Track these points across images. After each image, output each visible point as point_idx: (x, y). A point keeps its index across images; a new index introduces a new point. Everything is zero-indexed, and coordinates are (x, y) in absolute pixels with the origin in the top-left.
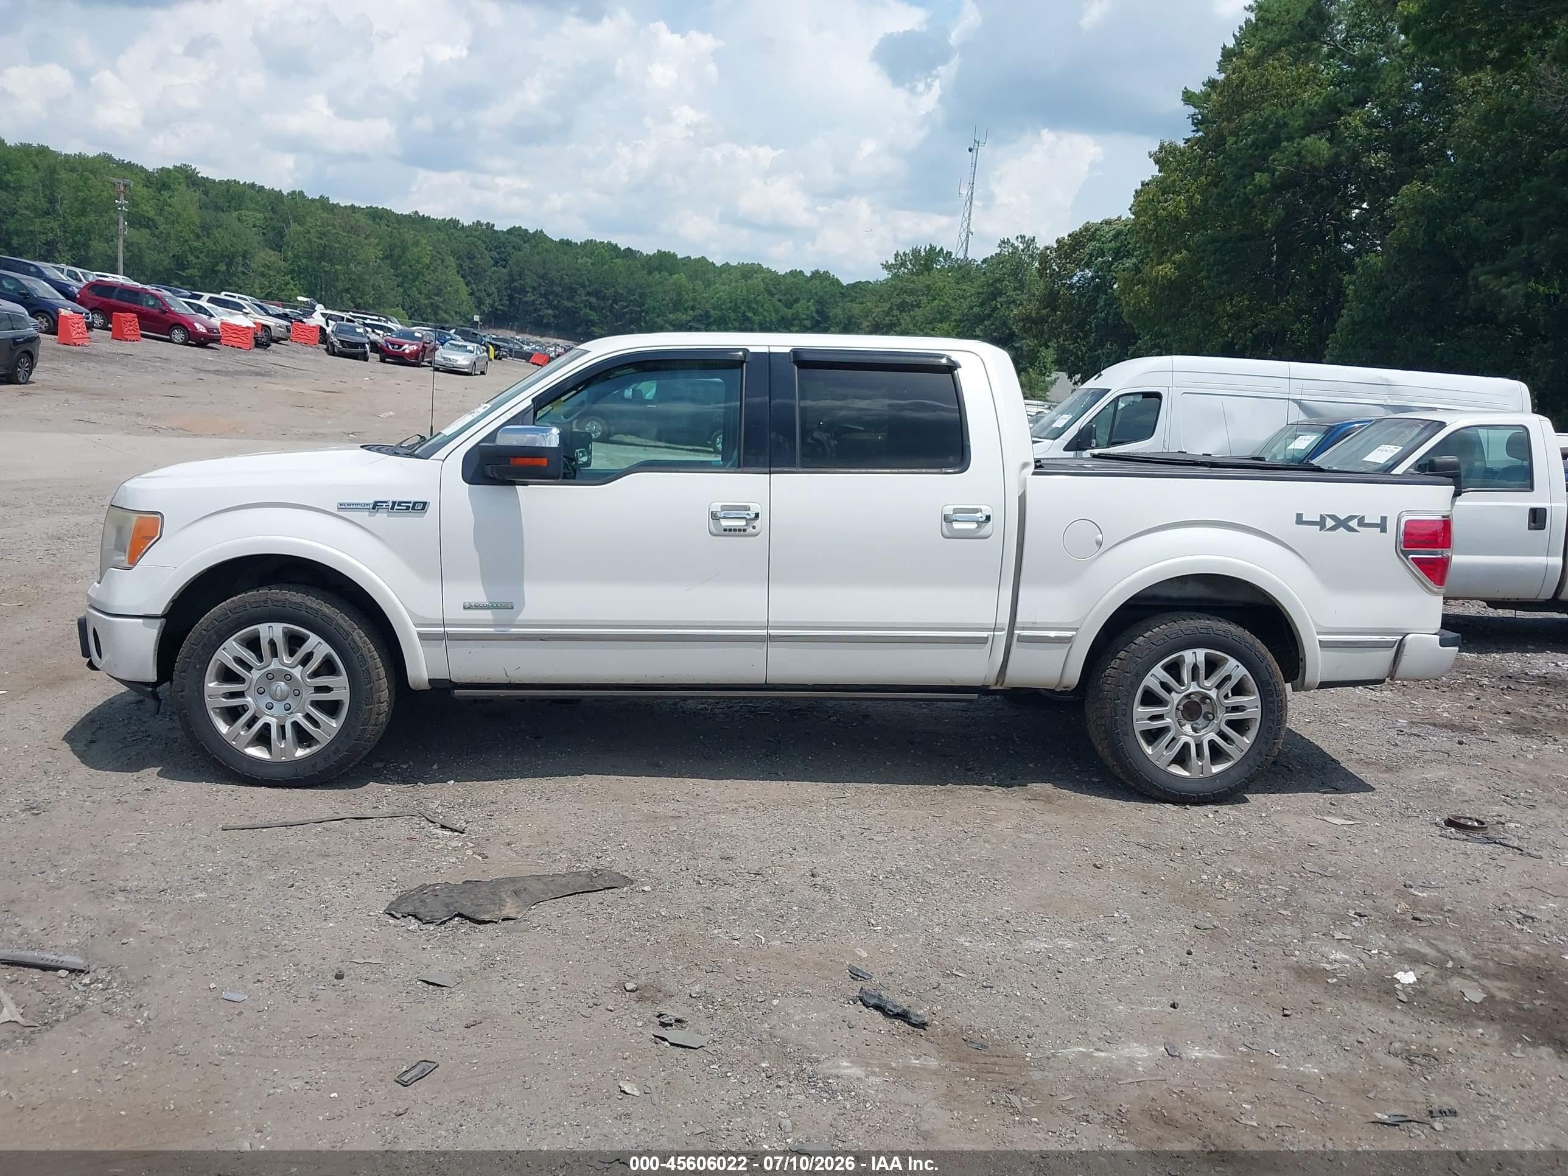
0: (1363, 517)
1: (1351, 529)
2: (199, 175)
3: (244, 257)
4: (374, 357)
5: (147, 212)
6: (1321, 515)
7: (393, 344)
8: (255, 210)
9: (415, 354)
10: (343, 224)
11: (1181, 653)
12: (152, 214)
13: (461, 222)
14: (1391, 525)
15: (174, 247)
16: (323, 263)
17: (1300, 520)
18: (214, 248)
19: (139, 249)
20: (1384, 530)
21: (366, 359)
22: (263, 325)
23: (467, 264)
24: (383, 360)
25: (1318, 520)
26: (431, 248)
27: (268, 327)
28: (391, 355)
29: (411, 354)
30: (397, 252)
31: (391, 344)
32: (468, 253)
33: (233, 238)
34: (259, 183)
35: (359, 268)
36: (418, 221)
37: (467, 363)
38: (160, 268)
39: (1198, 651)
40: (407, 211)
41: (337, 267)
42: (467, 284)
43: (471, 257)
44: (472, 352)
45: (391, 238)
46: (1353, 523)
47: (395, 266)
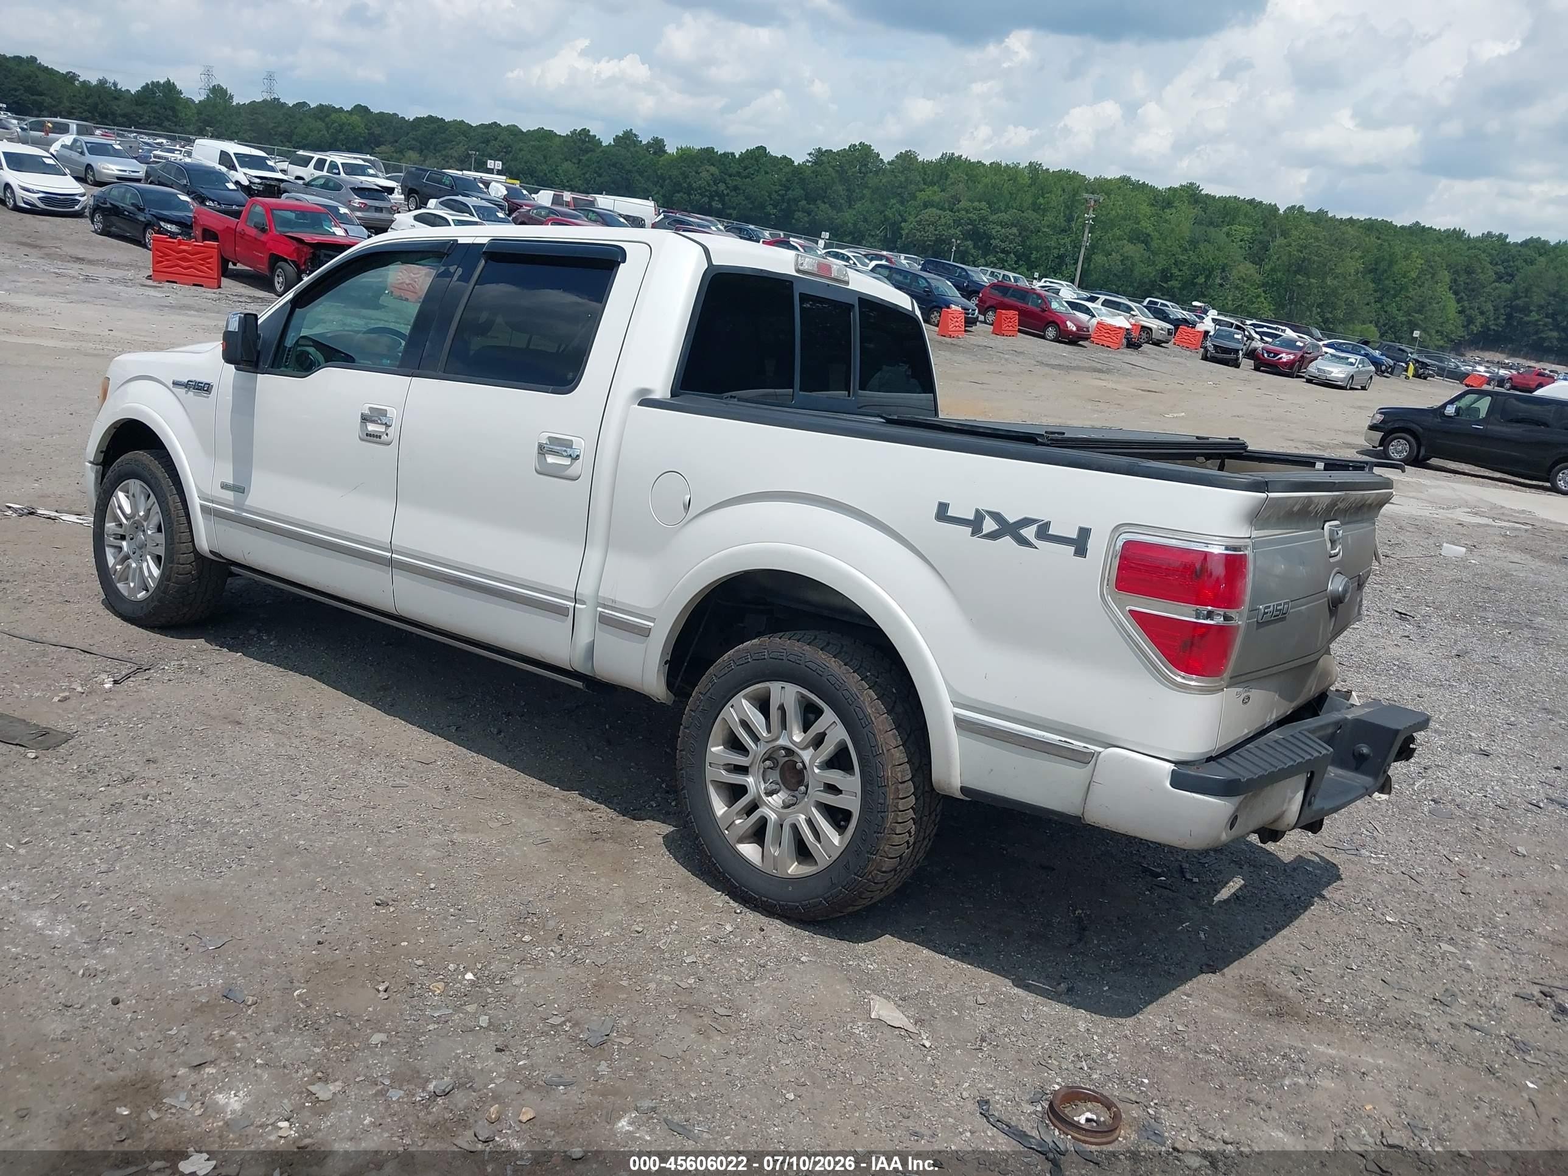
0: (1048, 524)
1: (1023, 542)
2: (1202, 192)
3: (1223, 270)
4: (1247, 364)
5: (1146, 228)
6: (977, 511)
7: (1269, 352)
8: (1247, 225)
9: (1291, 364)
10: (1328, 237)
11: (768, 684)
12: (1150, 230)
13: (1467, 232)
14: (1097, 545)
15: (1161, 262)
16: (1299, 277)
17: (942, 513)
18: (1198, 261)
19: (1132, 262)
20: (1081, 550)
21: (1238, 366)
22: (1143, 327)
23: (1463, 278)
24: (1257, 369)
25: (972, 517)
26: (1423, 262)
27: (1151, 329)
28: (1266, 364)
29: (1285, 364)
30: (1383, 265)
31: (1267, 352)
32: (1468, 267)
33: (1216, 252)
34: (1258, 199)
35: (1335, 282)
36: (1417, 232)
37: (1343, 376)
38: (1147, 280)
39: (788, 686)
40: (1407, 223)
41: (1312, 280)
42: (1458, 301)
43: (1469, 271)
44: (1352, 364)
45: (1379, 250)
46: (1029, 532)
47: (1377, 281)
